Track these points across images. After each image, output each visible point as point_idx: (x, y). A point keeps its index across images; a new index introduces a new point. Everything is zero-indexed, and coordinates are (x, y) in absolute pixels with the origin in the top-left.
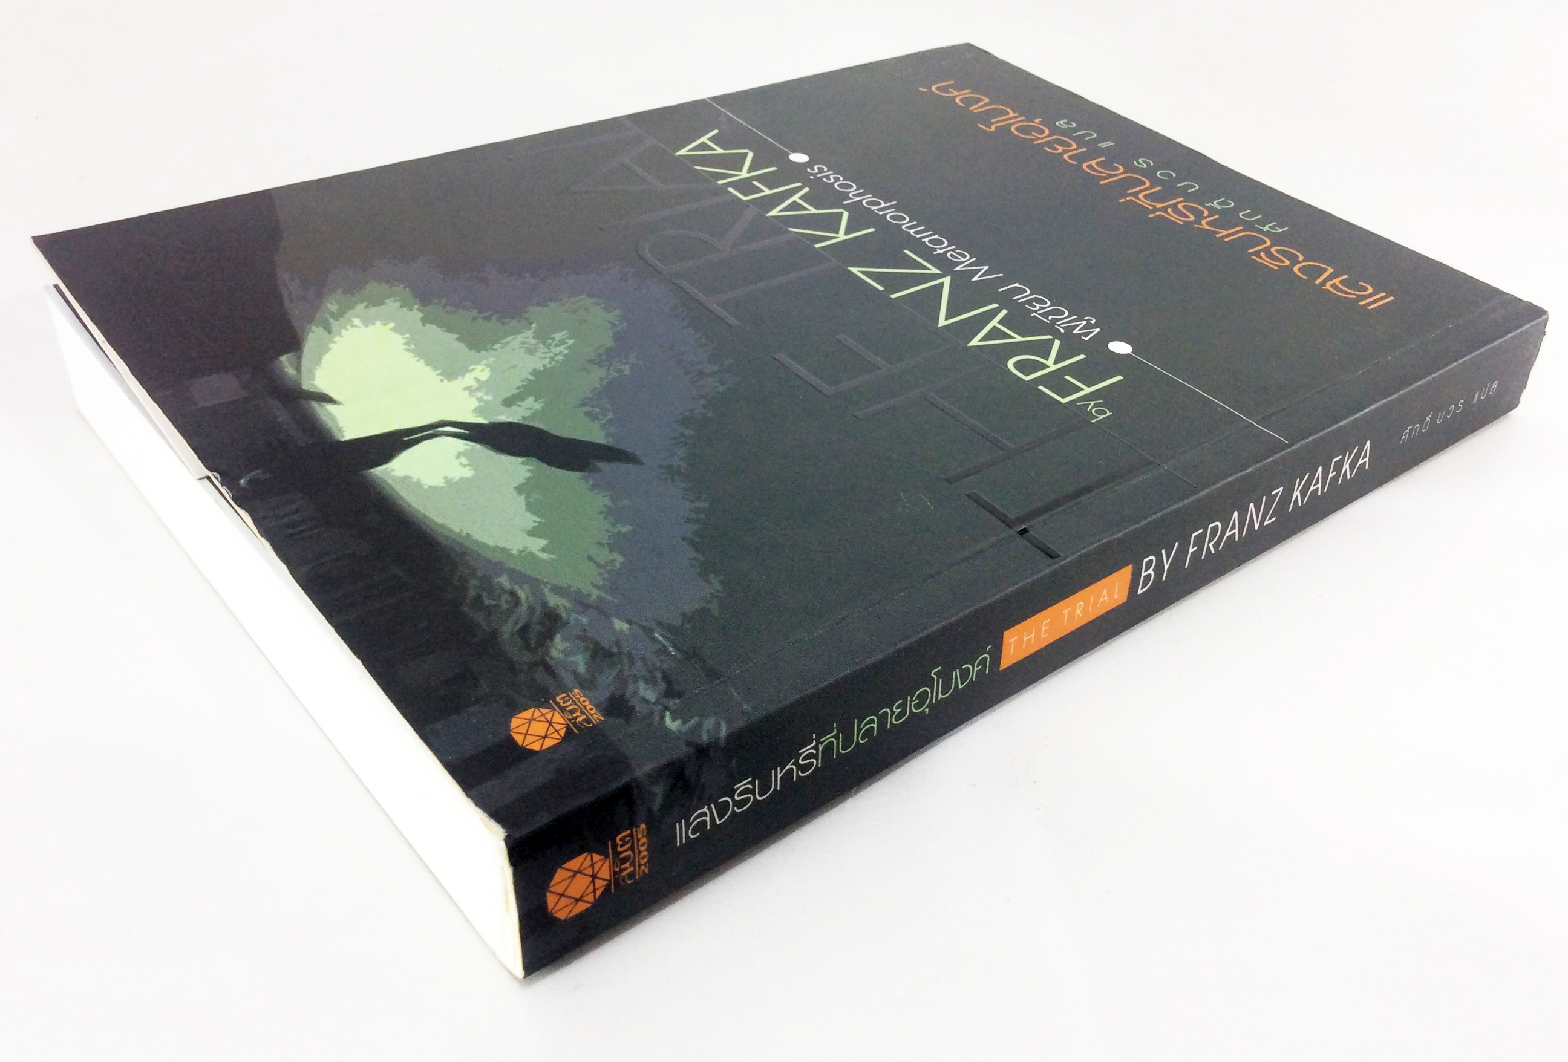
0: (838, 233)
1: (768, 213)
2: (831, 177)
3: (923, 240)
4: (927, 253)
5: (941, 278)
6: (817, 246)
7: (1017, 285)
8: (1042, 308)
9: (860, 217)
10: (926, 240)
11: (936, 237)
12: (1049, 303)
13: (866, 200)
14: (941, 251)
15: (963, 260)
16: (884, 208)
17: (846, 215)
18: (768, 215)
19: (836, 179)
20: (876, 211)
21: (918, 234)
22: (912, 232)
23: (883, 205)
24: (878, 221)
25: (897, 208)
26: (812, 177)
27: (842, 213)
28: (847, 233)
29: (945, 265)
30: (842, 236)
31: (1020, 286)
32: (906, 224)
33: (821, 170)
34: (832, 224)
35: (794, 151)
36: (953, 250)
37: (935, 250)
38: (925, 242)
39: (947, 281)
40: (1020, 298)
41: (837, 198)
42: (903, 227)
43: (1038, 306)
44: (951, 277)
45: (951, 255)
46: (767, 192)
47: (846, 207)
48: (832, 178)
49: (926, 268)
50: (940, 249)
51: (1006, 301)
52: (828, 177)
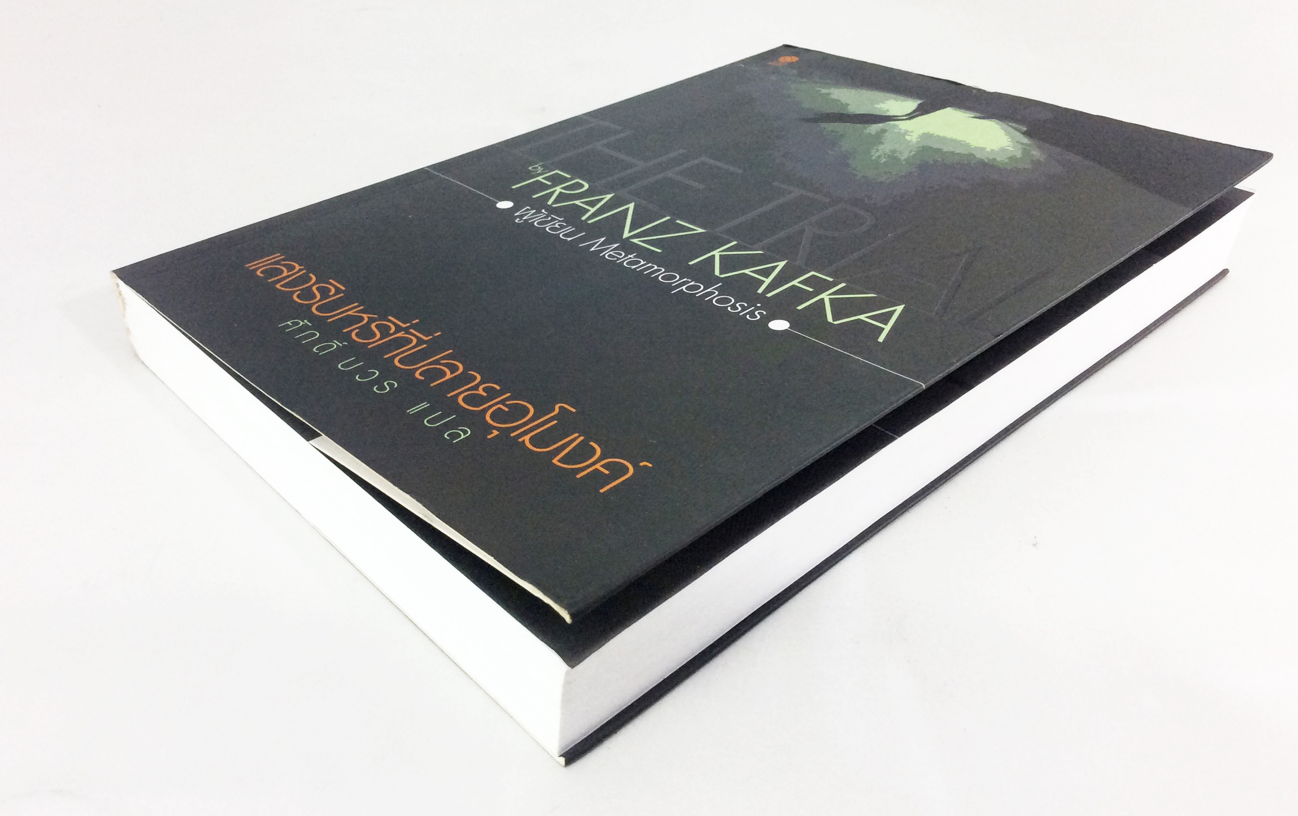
0: (720, 255)
1: (787, 263)
2: (740, 309)
3: (645, 262)
4: (642, 253)
5: (632, 236)
6: (734, 243)
7: (569, 239)
8: (554, 224)
9: (704, 273)
10: (642, 263)
11: (633, 267)
12: (547, 229)
13: (701, 291)
14: (629, 256)
15: (611, 253)
16: (682, 284)
17: (717, 272)
18: (786, 261)
19: (734, 307)
20: (690, 280)
21: (650, 266)
22: (656, 267)
23: (684, 288)
24: (687, 272)
25: (670, 287)
26: (759, 305)
27: (721, 273)
28: (713, 256)
29: (627, 246)
30: (717, 253)
31: (567, 239)
32: (661, 274)
33: (752, 314)
34: (728, 263)
35: (785, 332)
36: (618, 259)
37: (635, 257)
38: (644, 262)
39: (626, 234)
40: (570, 229)
41: (728, 286)
42: (663, 270)
43: (557, 226)
44: (622, 237)
45: (621, 254)
46: (795, 282)
47: (718, 280)
48: (736, 307)
49: (643, 242)
50: (631, 258)
51: (581, 226)
52: (744, 308)
